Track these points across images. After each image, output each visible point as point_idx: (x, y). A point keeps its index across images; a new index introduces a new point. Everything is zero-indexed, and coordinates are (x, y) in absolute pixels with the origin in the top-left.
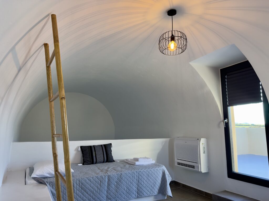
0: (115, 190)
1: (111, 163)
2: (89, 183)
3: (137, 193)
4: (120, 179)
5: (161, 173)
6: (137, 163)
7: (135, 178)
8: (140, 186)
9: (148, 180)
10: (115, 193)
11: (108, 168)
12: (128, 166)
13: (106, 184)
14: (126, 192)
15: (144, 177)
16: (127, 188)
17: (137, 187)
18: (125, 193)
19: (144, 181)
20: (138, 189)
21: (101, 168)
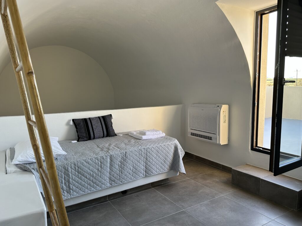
0: (119, 171)
1: (112, 137)
2: (87, 166)
3: (145, 172)
4: (125, 158)
5: (173, 148)
6: (144, 137)
7: (142, 156)
8: (148, 164)
9: (157, 157)
10: (119, 174)
11: (110, 145)
12: (134, 141)
13: (109, 165)
14: (133, 172)
15: (153, 154)
16: (133, 167)
17: (145, 165)
18: (131, 173)
19: (153, 158)
20: (146, 167)
21: (101, 146)
